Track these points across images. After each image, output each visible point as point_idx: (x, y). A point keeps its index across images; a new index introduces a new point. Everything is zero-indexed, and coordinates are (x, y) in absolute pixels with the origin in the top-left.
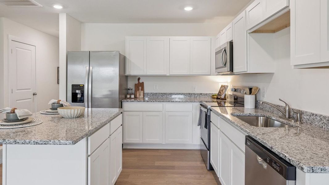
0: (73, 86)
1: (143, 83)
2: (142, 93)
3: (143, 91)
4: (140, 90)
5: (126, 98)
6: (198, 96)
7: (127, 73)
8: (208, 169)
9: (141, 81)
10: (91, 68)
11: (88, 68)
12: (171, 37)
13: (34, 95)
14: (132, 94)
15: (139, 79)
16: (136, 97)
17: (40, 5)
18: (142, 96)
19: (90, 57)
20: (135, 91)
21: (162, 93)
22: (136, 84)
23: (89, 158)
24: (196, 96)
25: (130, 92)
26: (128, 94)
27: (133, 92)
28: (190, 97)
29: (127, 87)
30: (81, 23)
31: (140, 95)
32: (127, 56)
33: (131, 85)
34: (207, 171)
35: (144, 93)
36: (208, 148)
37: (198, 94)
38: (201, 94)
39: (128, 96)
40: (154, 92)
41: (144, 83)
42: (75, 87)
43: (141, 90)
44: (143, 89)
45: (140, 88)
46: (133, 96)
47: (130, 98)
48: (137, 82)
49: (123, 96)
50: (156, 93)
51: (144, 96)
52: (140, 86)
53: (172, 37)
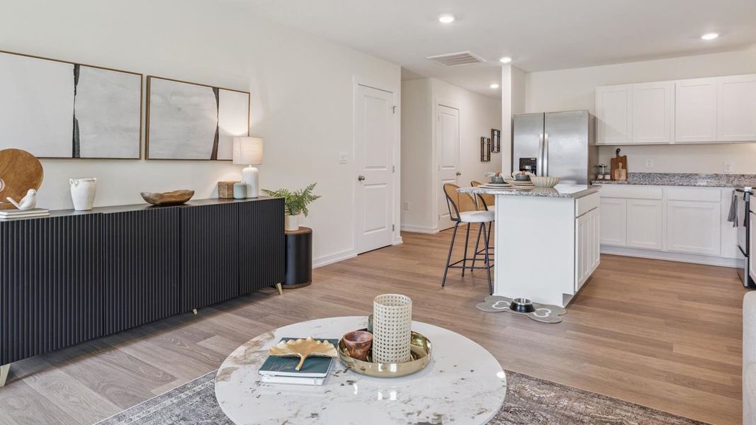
0: (521, 160)
1: (625, 157)
2: (623, 172)
3: (625, 170)
4: (620, 167)
5: (596, 179)
6: (736, 179)
7: (599, 142)
8: (746, 285)
9: (621, 154)
10: (546, 136)
11: (542, 136)
12: (676, 81)
13: (457, 174)
14: (606, 174)
15: (618, 151)
16: (612, 179)
17: (484, 61)
18: (623, 177)
19: (544, 120)
20: (611, 170)
21: (660, 174)
22: (612, 159)
23: (577, 220)
24: (732, 178)
25: (603, 170)
26: (599, 173)
27: (609, 171)
28: (718, 179)
29: (598, 162)
30: (526, 72)
31: (620, 176)
32: (599, 116)
33: (604, 160)
34: (743, 288)
35: (627, 173)
36: (745, 252)
37: (735, 176)
38: (743, 176)
39: (601, 177)
40: (646, 172)
41: (628, 158)
42: (524, 162)
43: (623, 168)
44: (625, 167)
45: (620, 164)
46: (608, 177)
47: (604, 179)
48: (615, 156)
49: (592, 177)
50: (650, 174)
51: (627, 177)
52: (619, 161)
53: (680, 81)
